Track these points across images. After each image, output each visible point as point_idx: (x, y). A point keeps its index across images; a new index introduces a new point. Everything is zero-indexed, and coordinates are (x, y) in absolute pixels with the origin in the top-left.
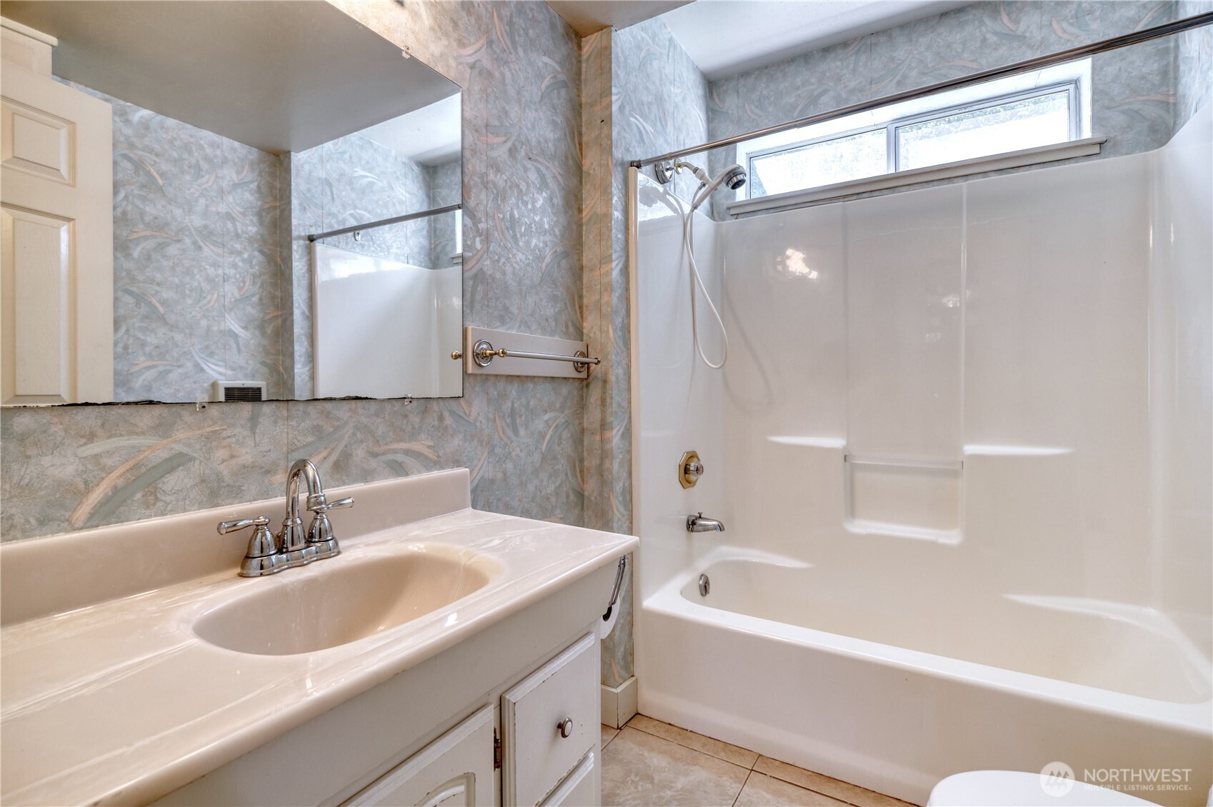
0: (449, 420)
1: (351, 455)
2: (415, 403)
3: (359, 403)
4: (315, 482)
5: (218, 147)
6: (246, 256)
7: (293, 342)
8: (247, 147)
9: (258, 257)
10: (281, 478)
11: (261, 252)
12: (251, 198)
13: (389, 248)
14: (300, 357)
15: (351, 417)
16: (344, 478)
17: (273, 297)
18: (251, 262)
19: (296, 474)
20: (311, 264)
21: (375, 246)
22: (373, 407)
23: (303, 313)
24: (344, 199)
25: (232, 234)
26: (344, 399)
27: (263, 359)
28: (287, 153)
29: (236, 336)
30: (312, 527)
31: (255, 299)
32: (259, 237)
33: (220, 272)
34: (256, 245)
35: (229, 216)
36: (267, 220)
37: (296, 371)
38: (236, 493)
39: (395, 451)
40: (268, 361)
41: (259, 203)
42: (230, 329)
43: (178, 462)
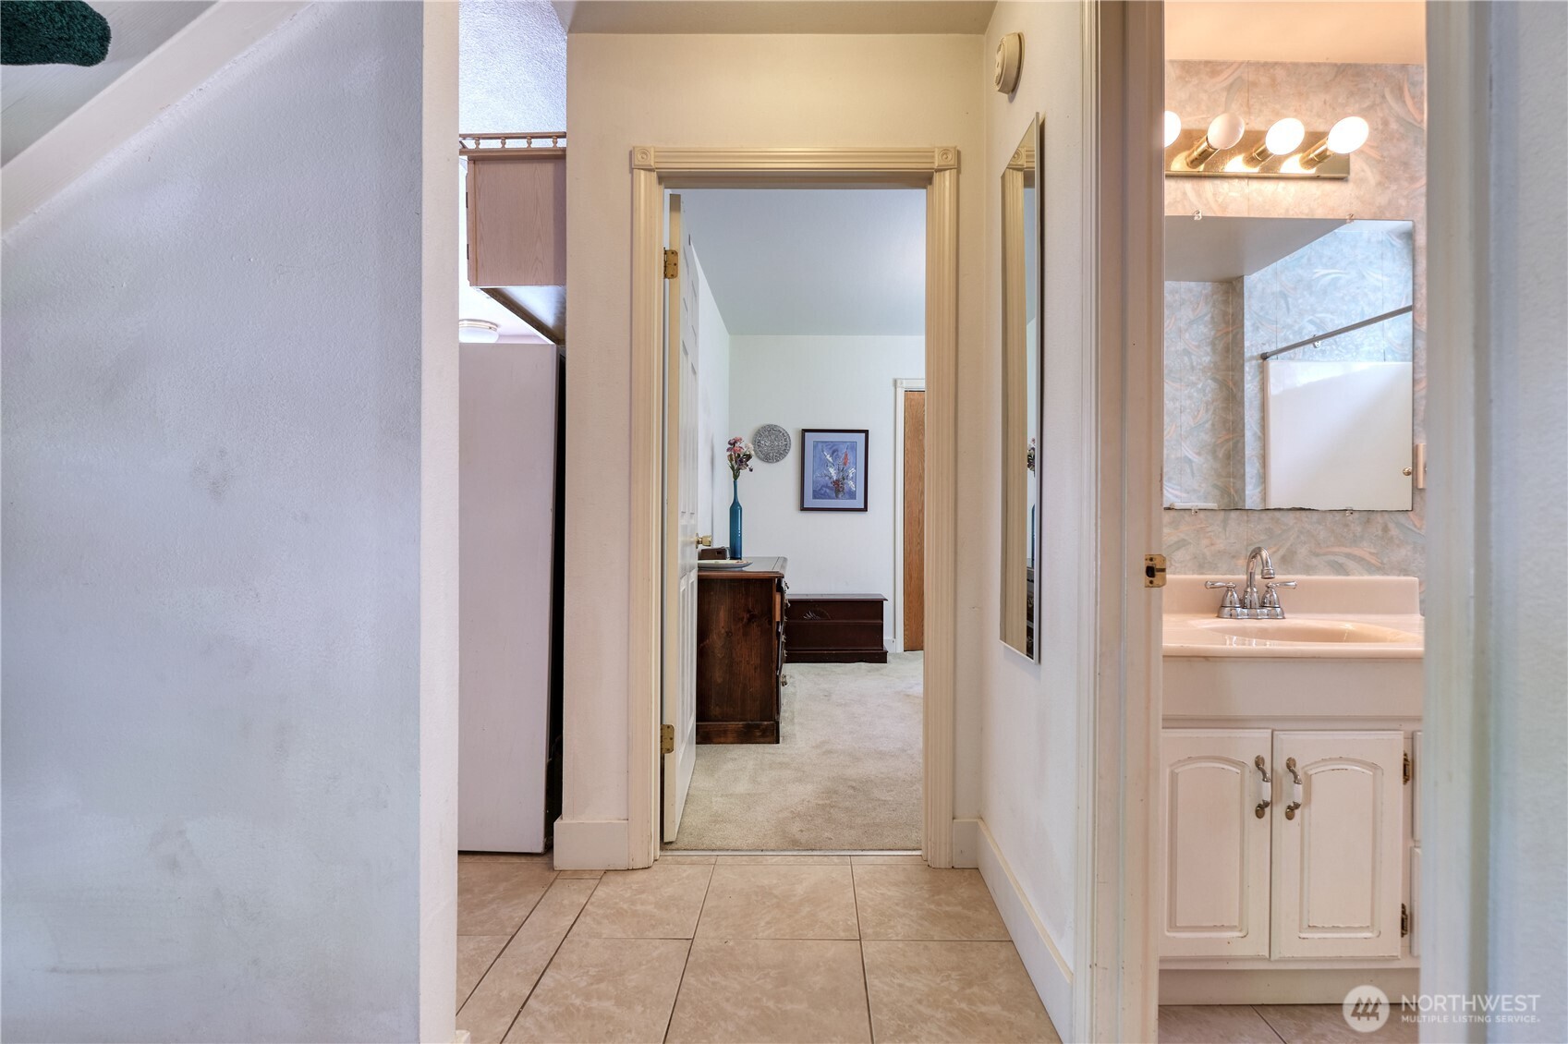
0: (1394, 531)
1: (1296, 552)
2: (1356, 515)
3: (1303, 513)
4: (1267, 562)
5: (1177, 292)
6: (1200, 386)
7: (1244, 465)
8: (1202, 283)
9: (1211, 385)
10: (1242, 562)
11: (1214, 380)
12: (1205, 330)
13: (1357, 347)
14: (1252, 478)
15: (1296, 523)
16: (1290, 569)
17: (1225, 421)
18: (1204, 390)
19: (1254, 557)
20: (1263, 383)
21: (1340, 348)
22: (1315, 516)
23: (1255, 434)
24: (1301, 307)
25: (1188, 368)
26: (1290, 509)
27: (1215, 482)
28: (1240, 279)
29: (1190, 461)
30: (1264, 597)
31: (1208, 425)
32: (1212, 365)
33: (1177, 404)
34: (1209, 374)
35: (1187, 352)
36: (1220, 346)
37: (1247, 492)
38: (1214, 568)
39: (1335, 554)
40: (1219, 484)
41: (1213, 333)
42: (1186, 456)
43: (1182, 544)
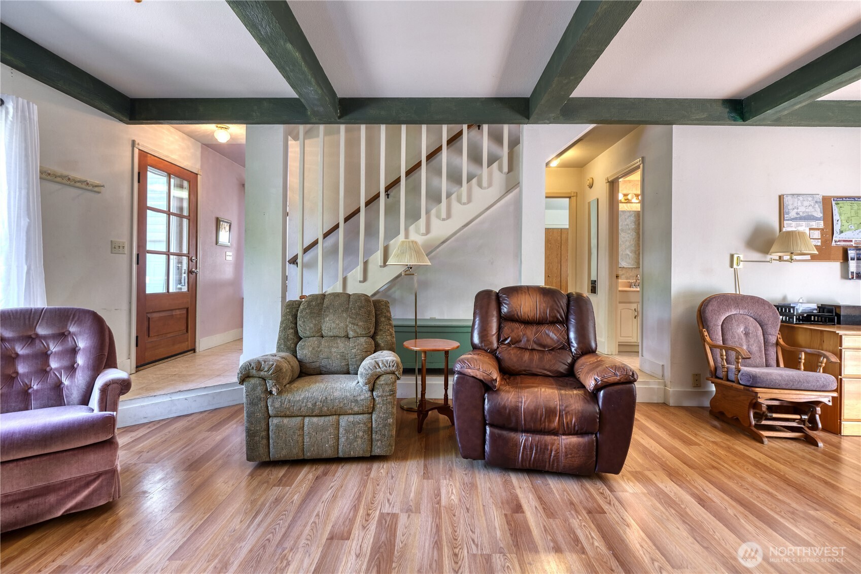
29: (629, 255)
31: (634, 245)
35: (627, 225)
38: (629, 279)
43: (623, 274)
